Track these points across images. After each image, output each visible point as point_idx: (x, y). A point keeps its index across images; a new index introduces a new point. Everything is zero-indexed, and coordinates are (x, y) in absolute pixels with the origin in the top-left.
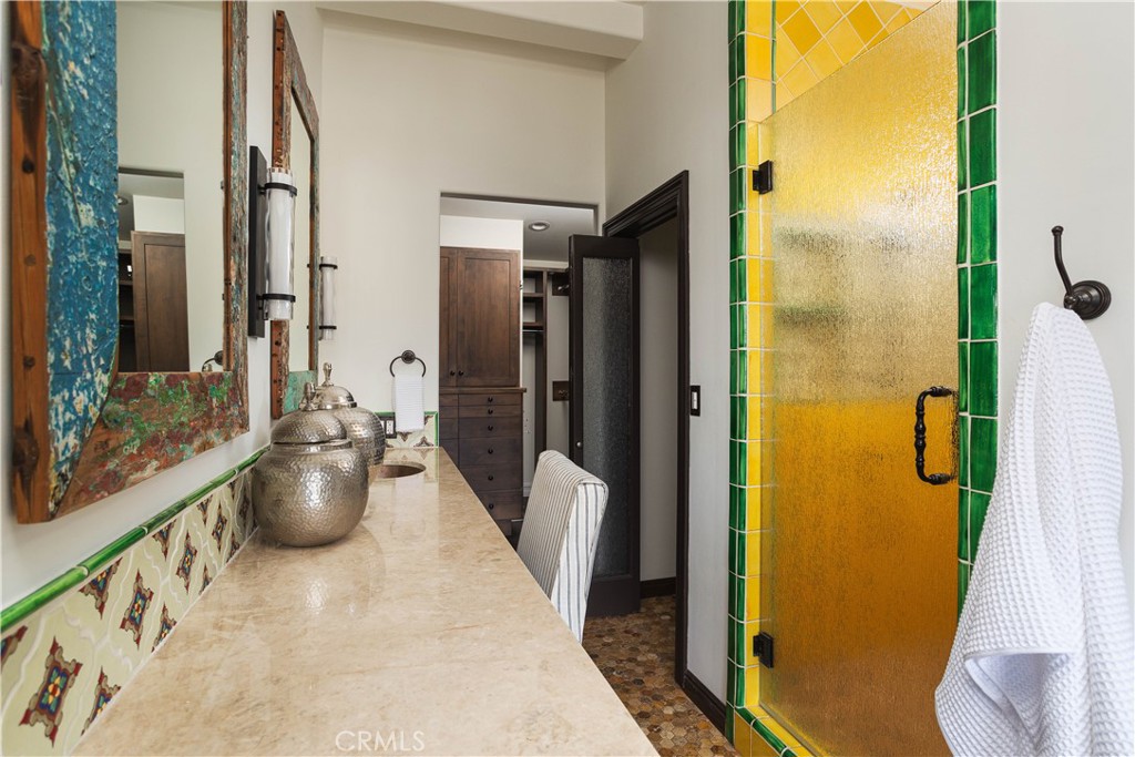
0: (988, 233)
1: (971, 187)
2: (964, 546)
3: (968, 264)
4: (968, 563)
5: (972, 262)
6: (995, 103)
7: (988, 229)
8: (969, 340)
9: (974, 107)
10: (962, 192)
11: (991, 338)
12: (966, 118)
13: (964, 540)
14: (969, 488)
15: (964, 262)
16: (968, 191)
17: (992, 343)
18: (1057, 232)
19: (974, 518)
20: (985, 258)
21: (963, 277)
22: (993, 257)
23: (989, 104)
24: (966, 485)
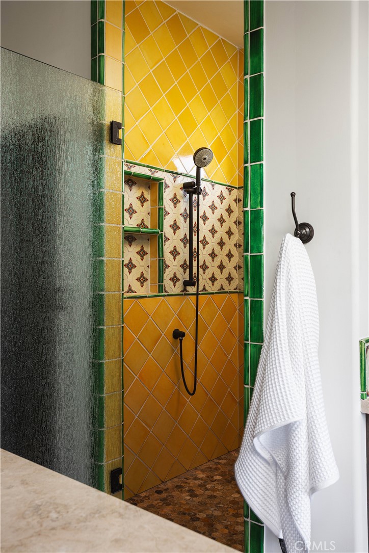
0: (259, 192)
1: (251, 163)
2: (247, 377)
3: (248, 209)
4: (249, 387)
5: (251, 208)
6: (263, 116)
7: (259, 188)
8: (249, 254)
9: (252, 116)
10: (246, 165)
11: (261, 253)
12: (248, 121)
13: (247, 373)
14: (249, 342)
15: (247, 207)
16: (249, 165)
17: (261, 255)
18: (293, 195)
19: (252, 359)
20: (257, 205)
21: (246, 216)
22: (262, 206)
23: (260, 116)
24: (248, 341)
